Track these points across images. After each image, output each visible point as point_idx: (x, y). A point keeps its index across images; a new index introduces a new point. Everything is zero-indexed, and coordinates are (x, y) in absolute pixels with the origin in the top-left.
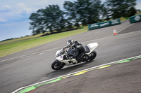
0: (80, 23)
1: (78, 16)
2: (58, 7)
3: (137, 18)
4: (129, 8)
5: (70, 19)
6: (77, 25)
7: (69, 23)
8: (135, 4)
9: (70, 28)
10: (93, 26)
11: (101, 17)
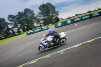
0: (21, 30)
1: (19, 25)
2: (4, 20)
3: (59, 24)
4: (54, 17)
5: (13, 28)
6: (19, 32)
7: (13, 31)
8: (58, 15)
9: (14, 34)
10: (29, 32)
11: (35, 25)
